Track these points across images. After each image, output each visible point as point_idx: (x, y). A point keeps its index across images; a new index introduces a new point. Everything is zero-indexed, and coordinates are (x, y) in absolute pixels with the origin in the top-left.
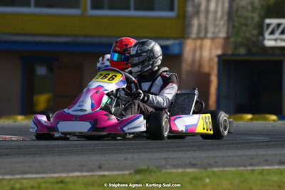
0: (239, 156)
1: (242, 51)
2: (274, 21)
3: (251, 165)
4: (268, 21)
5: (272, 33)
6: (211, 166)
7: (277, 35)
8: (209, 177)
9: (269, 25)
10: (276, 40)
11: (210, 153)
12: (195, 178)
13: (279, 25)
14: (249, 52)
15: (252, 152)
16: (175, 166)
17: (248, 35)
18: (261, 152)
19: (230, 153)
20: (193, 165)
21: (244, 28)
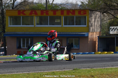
0: (101, 64)
1: (105, 35)
2: (113, 27)
3: (104, 67)
4: (111, 27)
5: (112, 30)
6: (93, 67)
7: (113, 31)
8: (93, 70)
9: (111, 28)
10: (113, 32)
11: (94, 64)
12: (89, 71)
13: (114, 28)
14: (106, 35)
15: (105, 63)
16: (84, 68)
17: (106, 31)
18: (107, 63)
19: (99, 64)
20: (89, 67)
21: (105, 29)
